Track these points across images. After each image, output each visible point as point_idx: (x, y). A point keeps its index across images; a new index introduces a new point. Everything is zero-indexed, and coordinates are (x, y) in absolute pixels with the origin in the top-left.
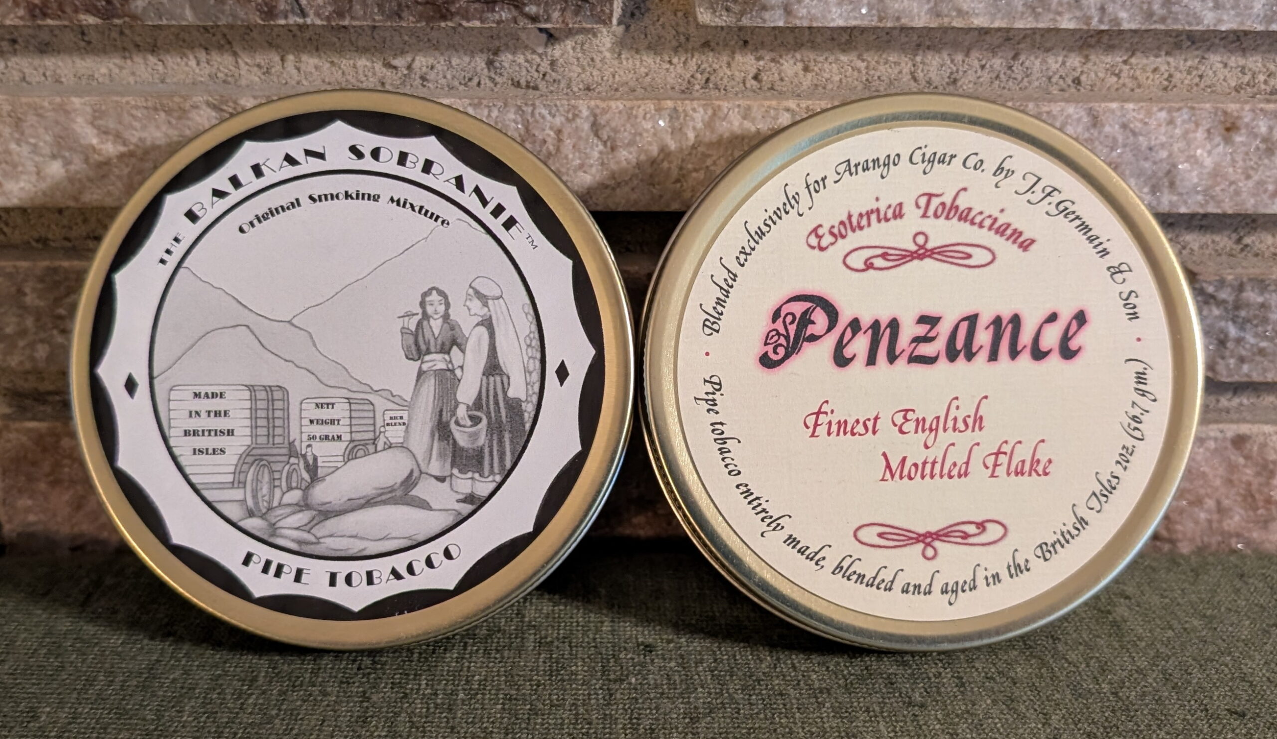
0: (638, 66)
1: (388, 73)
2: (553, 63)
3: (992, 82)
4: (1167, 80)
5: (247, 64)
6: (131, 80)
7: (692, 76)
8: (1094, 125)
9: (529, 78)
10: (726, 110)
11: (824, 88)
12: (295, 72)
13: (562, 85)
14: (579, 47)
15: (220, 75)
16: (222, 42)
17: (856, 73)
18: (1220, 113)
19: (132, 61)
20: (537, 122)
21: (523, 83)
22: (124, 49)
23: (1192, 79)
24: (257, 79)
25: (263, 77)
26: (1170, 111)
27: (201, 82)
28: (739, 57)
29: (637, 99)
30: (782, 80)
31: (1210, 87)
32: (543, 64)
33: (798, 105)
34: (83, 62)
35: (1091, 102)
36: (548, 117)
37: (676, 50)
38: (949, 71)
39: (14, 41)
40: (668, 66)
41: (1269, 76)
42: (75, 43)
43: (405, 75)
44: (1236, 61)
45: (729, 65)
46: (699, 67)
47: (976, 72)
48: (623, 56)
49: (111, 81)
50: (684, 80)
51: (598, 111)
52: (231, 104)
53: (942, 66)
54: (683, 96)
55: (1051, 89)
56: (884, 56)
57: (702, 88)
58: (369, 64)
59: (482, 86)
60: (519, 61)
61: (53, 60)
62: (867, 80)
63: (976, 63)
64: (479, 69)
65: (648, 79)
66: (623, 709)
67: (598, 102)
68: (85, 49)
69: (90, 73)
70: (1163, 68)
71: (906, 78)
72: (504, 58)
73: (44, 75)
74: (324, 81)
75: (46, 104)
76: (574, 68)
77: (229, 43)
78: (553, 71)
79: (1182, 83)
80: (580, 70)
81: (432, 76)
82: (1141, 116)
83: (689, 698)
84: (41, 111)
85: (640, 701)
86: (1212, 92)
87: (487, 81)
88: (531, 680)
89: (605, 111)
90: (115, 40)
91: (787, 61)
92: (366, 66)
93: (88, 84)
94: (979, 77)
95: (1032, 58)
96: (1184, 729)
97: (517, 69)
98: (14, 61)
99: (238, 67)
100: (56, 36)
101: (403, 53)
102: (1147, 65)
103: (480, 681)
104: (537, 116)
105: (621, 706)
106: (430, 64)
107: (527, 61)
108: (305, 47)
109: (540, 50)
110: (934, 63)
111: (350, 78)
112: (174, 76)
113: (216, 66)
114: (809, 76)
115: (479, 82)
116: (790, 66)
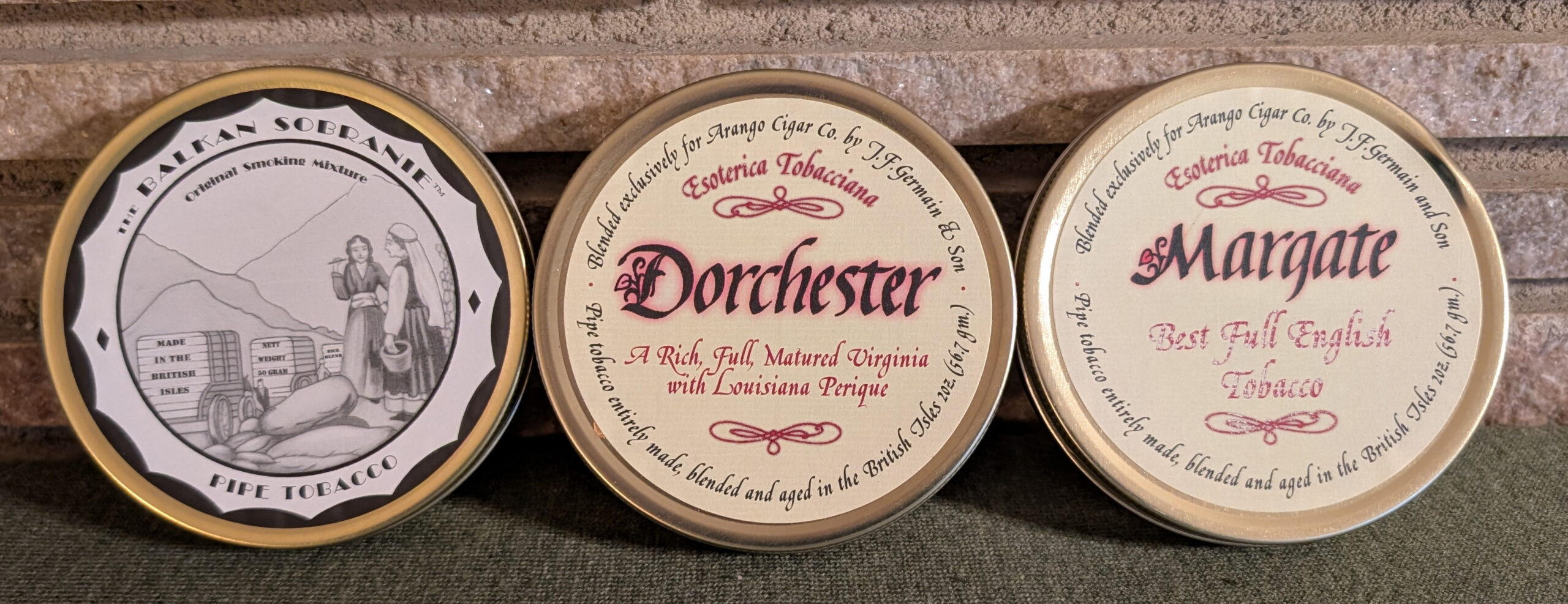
0: (725, 19)
1: (505, 29)
2: (649, 19)
3: (1036, 28)
4: (1192, 21)
5: (380, 24)
6: (278, 40)
7: (773, 27)
8: (1124, 68)
9: (629, 33)
10: (800, 62)
11: (889, 36)
12: (422, 30)
13: (658, 39)
14: (672, 4)
15: (357, 34)
16: (357, 6)
17: (916, 22)
18: (1234, 55)
19: (279, 24)
20: (635, 75)
21: (624, 37)
22: (271, 13)
23: (1214, 21)
24: (389, 37)
25: (395, 35)
26: (1190, 53)
27: (340, 41)
28: (813, 11)
29: (722, 54)
30: (851, 29)
32: (640, 20)
33: (863, 56)
34: (236, 26)
35: (1120, 47)
36: (645, 71)
37: (757, 6)
38: (999, 18)
39: (173, 8)
40: (751, 19)
41: (1282, 16)
42: (227, 9)
43: (519, 31)
44: (1253, 6)
45: (805, 18)
46: (779, 19)
47: (1023, 19)
48: (711, 12)
49: (261, 41)
50: (765, 31)
51: (688, 65)
53: (992, 14)
54: (764, 49)
55: (1089, 33)
56: (941, 6)
57: (781, 40)
58: (487, 22)
59: (588, 40)
60: (619, 17)
61: (209, 24)
62: (927, 28)
63: (1022, 11)
64: (584, 25)
65: (734, 31)
67: (688, 56)
68: (236, 13)
69: (242, 35)
70: (1188, 12)
71: (961, 25)
72: (606, 15)
73: (201, 37)
74: (448, 38)
75: (203, 68)
76: (669, 22)
77: (364, 6)
78: (650, 25)
79: (1205, 24)
80: (673, 24)
81: (543, 32)
82: (1165, 59)
84: (199, 75)
86: (1231, 32)
87: (592, 36)
89: (695, 65)
90: (262, 5)
91: (856, 13)
92: (485, 24)
93: (240, 45)
95: (1072, 6)
96: (1185, 599)
97: (618, 24)
98: (173, 25)
99: (371, 26)
100: (209, 2)
101: (517, 11)
102: (1173, 10)
104: (635, 70)
106: (541, 21)
107: (626, 17)
108: (431, 9)
109: (638, 8)
110: (986, 12)
111: (470, 34)
112: (316, 36)
113: (353, 26)
114: (876, 25)
115: (585, 37)
116: (859, 18)
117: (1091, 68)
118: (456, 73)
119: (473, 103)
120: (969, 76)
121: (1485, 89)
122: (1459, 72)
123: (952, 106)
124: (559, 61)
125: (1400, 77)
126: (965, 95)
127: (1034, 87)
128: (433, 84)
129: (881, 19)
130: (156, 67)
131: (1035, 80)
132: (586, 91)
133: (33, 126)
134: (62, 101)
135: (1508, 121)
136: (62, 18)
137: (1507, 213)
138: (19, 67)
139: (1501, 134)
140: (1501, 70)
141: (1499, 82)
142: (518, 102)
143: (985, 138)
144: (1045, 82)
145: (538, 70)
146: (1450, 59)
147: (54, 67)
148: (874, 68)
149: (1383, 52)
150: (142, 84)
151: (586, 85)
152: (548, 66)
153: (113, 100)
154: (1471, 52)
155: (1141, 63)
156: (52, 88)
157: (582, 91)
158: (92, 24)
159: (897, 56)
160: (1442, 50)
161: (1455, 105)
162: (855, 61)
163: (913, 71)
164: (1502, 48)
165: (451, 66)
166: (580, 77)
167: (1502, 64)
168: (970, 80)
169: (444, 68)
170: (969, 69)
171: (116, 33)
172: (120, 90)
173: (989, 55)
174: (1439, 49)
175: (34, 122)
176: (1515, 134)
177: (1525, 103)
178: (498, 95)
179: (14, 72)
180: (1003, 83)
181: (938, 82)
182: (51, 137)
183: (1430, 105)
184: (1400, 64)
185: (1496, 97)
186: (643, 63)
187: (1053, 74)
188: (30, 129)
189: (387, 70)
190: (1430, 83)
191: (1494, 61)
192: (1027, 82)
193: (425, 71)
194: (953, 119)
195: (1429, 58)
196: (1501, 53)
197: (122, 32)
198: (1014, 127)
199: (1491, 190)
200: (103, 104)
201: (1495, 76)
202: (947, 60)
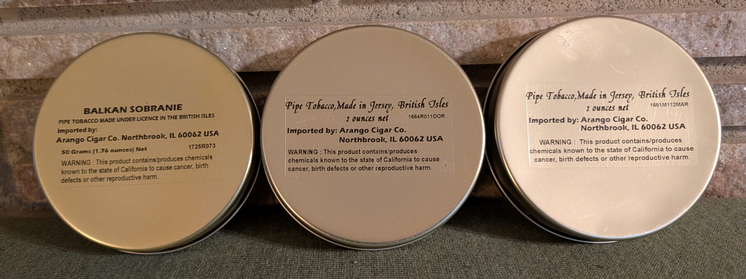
0: (350, 10)
1: (250, 17)
2: (315, 11)
3: (494, 11)
4: (568, 7)
5: (194, 16)
6: (149, 24)
7: (372, 14)
8: (536, 25)
9: (306, 17)
11: (426, 16)
12: (213, 18)
13: (319, 20)
14: (325, 4)
15: (184, 21)
16: (184, 8)
17: (438, 10)
19: (149, 17)
20: (309, 35)
21: (304, 19)
22: (146, 12)
23: (578, 6)
24: (198, 22)
25: (200, 21)
27: (176, 24)
28: (390, 5)
30: (408, 13)
31: (585, 9)
32: (311, 11)
33: (414, 24)
34: (130, 18)
35: (534, 18)
36: (314, 33)
37: (365, 4)
38: (477, 7)
39: (103, 11)
40: (362, 10)
41: (611, 3)
42: (126, 10)
43: (257, 18)
45: (387, 9)
46: (374, 10)
47: (488, 7)
48: (343, 7)
49: (140, 24)
50: (369, 15)
52: (187, 32)
53: (474, 5)
54: (368, 22)
55: (519, 13)
56: (450, 2)
57: (376, 18)
59: (287, 21)
60: (302, 10)
61: (118, 18)
62: (443, 12)
63: (488, 3)
64: (286, 14)
65: (354, 15)
66: (347, 270)
67: (333, 26)
68: (130, 13)
69: (133, 22)
70: (565, 2)
71: (459, 10)
72: (295, 9)
73: (115, 24)
74: (224, 22)
75: (115, 35)
76: (324, 12)
77: (187, 8)
78: (316, 13)
79: (574, 8)
80: (326, 13)
81: (267, 18)
83: (374, 265)
85: (354, 267)
86: (586, 11)
87: (289, 19)
88: (310, 260)
90: (142, 9)
92: (241, 15)
93: (132, 26)
94: (489, 9)
96: (578, 275)
97: (301, 13)
98: (103, 18)
99: (190, 17)
100: (119, 8)
101: (255, 9)
103: (290, 260)
105: (346, 269)
106: (266, 13)
107: (305, 10)
108: (217, 8)
109: (310, 6)
110: (471, 4)
111: (234, 20)
112: (165, 22)
113: (182, 17)
114: (419, 11)
115: (286, 20)
116: (411, 8)
117: (521, 27)
118: (228, 35)
119: (235, 49)
120: (464, 32)
121: (711, 34)
122: (698, 26)
123: (456, 46)
124: (274, 29)
125: (669, 29)
126: (462, 40)
127: (495, 36)
128: (217, 41)
129: (422, 8)
130: (93, 35)
131: (495, 33)
132: (286, 42)
133: (39, 63)
134: (52, 51)
135: (723, 49)
136: (54, 16)
137: (724, 94)
138: (34, 36)
139: (719, 55)
140: (718, 24)
141: (717, 30)
142: (256, 48)
143: (472, 61)
144: (500, 34)
145: (265, 33)
146: (693, 20)
147: (49, 36)
148: (419, 29)
149: (661, 17)
150: (87, 43)
151: (286, 40)
152: (269, 31)
153: (74, 50)
154: (703, 16)
155: (544, 24)
156: (48, 45)
157: (285, 43)
158: (67, 19)
159: (430, 23)
160: (689, 15)
161: (696, 42)
162: (410, 26)
163: (438, 30)
164: (718, 14)
165: (226, 32)
166: (284, 37)
167: (719, 21)
168: (465, 34)
169: (222, 33)
170: (464, 29)
171: (77, 22)
172: (78, 46)
173: (473, 22)
174: (688, 15)
175: (40, 61)
176: (726, 55)
177: (730, 40)
178: (247, 45)
179: (31, 39)
180: (480, 35)
181: (449, 35)
182: (47, 68)
183: (684, 42)
184: (669, 22)
185: (716, 37)
186: (312, 29)
187: (503, 30)
188: (38, 64)
189: (197, 35)
190: (684, 31)
191: (714, 20)
192: (491, 34)
193: (213, 35)
194: (457, 52)
195: (683, 19)
196: (718, 16)
197: (80, 22)
198: (486, 56)
199: (716, 83)
200: (70, 52)
201: (715, 27)
202: (453, 25)
